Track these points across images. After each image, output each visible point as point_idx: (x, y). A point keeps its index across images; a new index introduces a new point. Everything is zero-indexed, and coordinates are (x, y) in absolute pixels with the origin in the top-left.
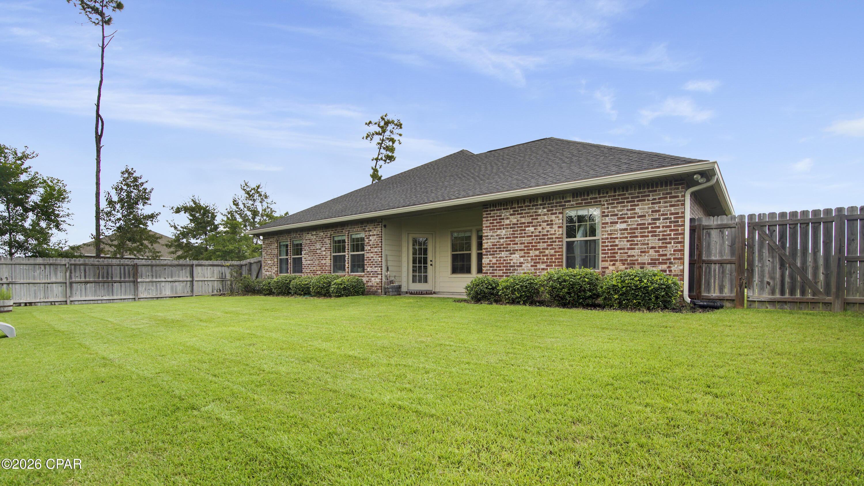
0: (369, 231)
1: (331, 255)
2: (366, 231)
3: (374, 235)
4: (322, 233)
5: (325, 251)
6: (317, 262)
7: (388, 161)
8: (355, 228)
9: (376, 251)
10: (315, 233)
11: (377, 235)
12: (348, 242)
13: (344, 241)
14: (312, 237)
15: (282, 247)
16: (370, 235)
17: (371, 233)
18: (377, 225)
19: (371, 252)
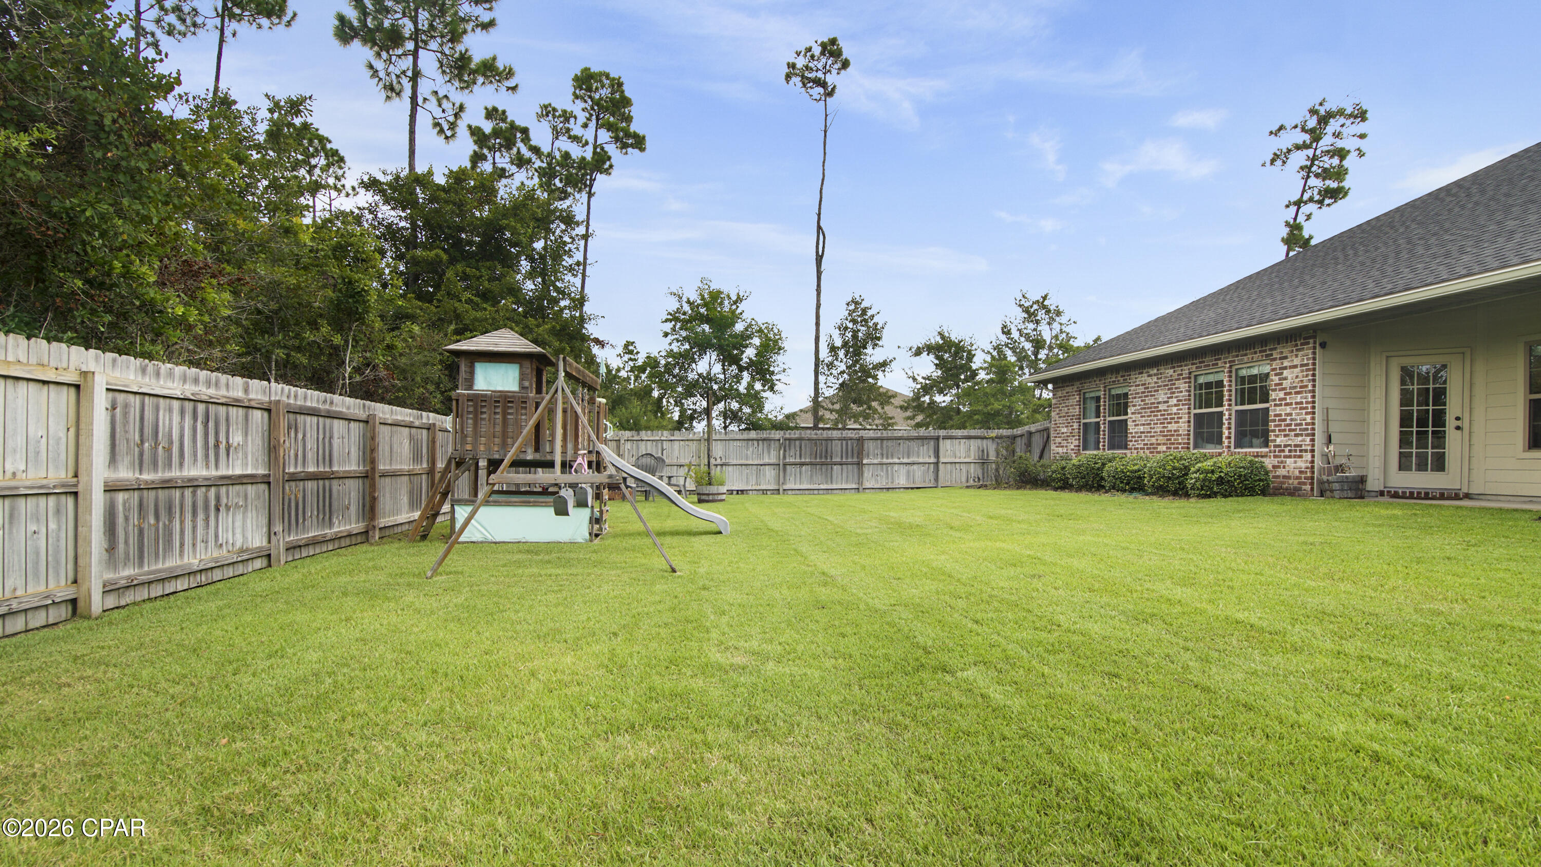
0: (1280, 359)
1: (1189, 413)
2: (1275, 359)
3: (1295, 367)
4: (1172, 371)
5: (1176, 405)
6: (1159, 428)
7: (1327, 201)
8: (1246, 355)
9: (1298, 400)
10: (1155, 371)
11: (1302, 365)
12: (1230, 386)
13: (1220, 384)
14: (1149, 380)
15: (1088, 401)
16: (1285, 368)
17: (1286, 363)
18: (1302, 344)
19: (1286, 404)
